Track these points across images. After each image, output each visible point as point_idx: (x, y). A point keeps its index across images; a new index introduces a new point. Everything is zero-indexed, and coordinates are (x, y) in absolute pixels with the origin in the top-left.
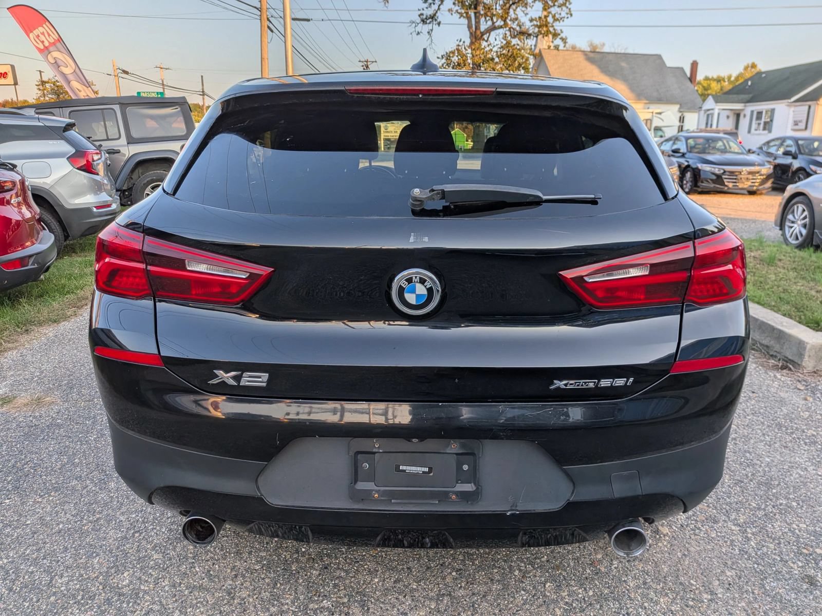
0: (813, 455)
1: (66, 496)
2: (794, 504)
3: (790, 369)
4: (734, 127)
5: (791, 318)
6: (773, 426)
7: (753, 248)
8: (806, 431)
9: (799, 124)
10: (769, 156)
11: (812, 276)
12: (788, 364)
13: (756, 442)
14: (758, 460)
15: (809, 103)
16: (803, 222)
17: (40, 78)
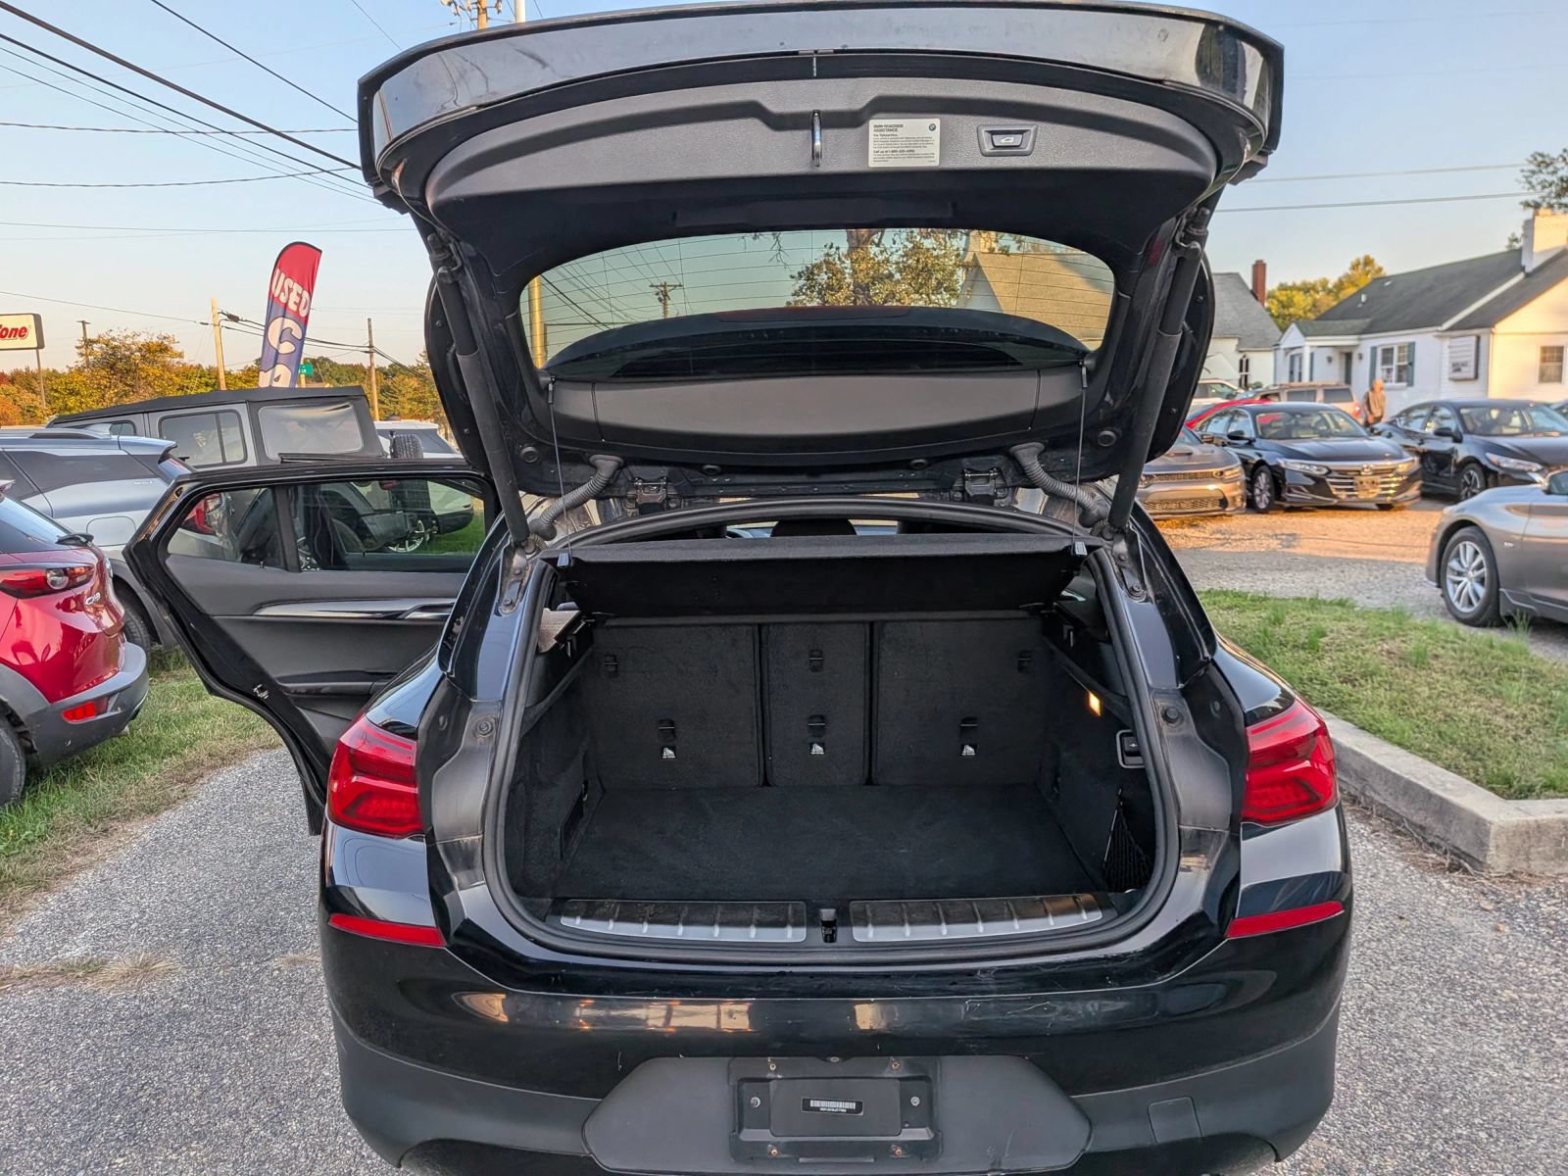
0: (1514, 1040)
1: (217, 1148)
2: (1483, 1135)
3: (1466, 871)
4: (1343, 380)
5: (1460, 773)
6: (1440, 984)
7: (1386, 633)
8: (1499, 992)
9: (1463, 369)
10: (1409, 437)
11: (1496, 687)
12: (1462, 861)
13: (1409, 1016)
14: (1414, 1051)
15: (1476, 331)
16: (1478, 573)
17: (82, 335)
